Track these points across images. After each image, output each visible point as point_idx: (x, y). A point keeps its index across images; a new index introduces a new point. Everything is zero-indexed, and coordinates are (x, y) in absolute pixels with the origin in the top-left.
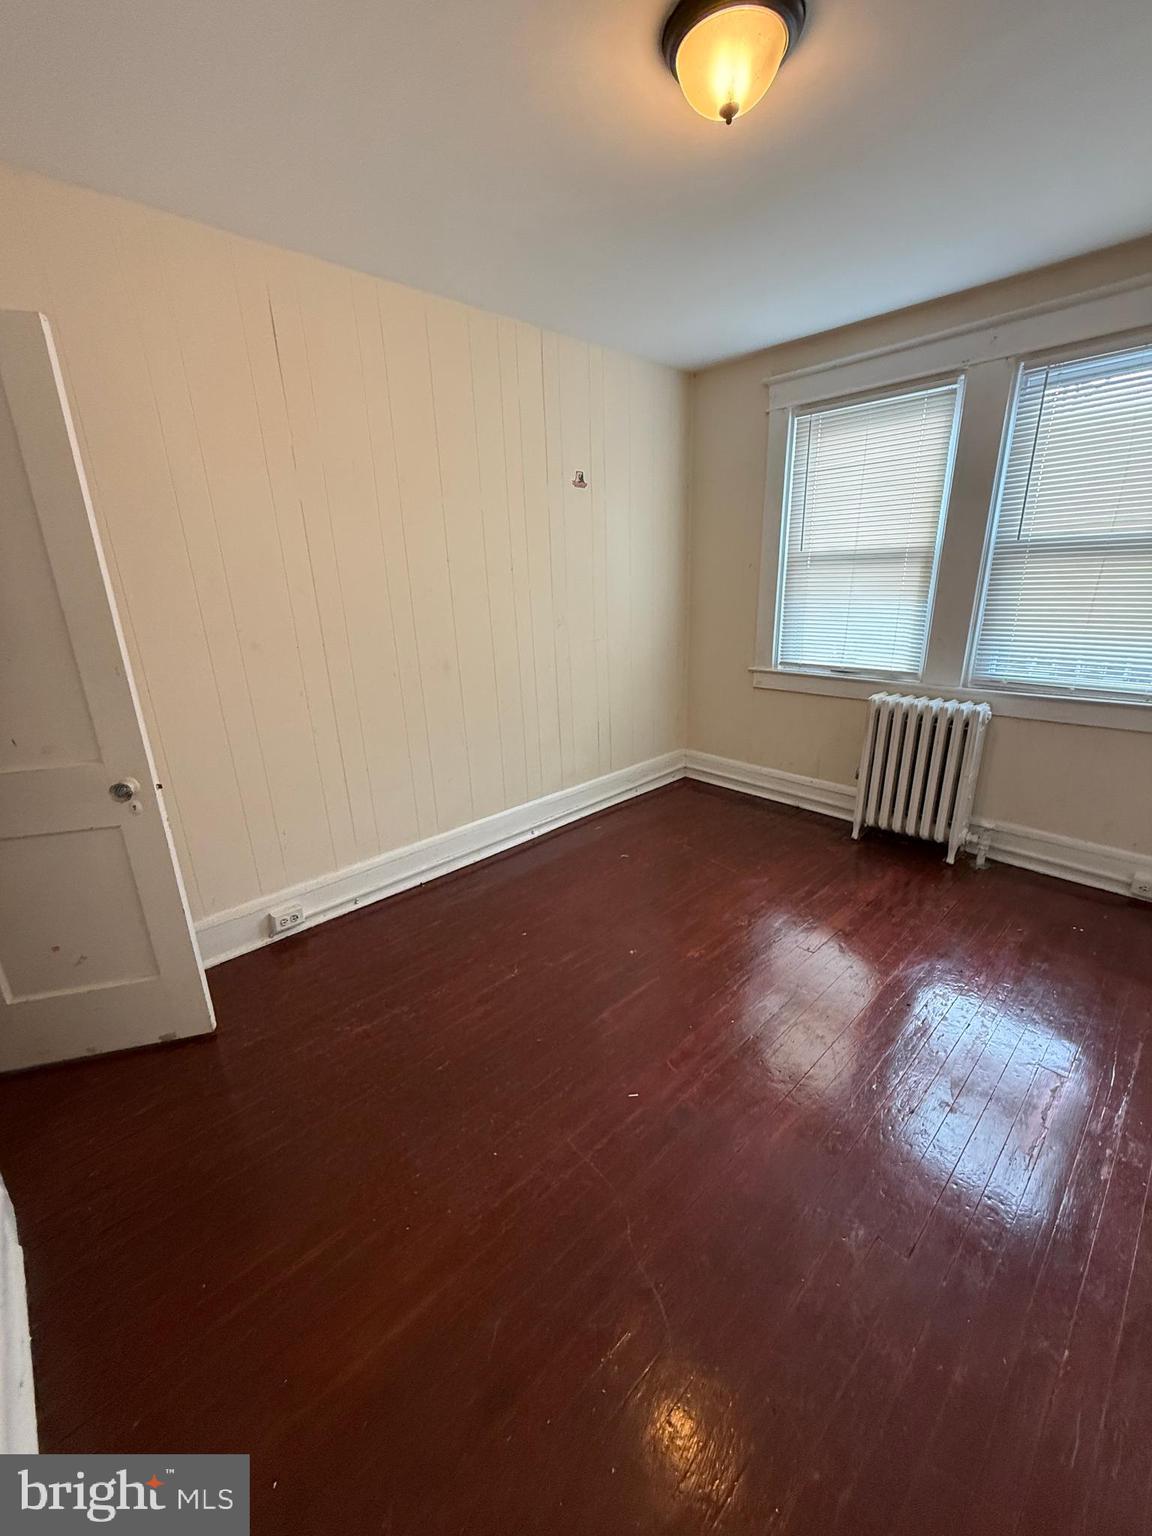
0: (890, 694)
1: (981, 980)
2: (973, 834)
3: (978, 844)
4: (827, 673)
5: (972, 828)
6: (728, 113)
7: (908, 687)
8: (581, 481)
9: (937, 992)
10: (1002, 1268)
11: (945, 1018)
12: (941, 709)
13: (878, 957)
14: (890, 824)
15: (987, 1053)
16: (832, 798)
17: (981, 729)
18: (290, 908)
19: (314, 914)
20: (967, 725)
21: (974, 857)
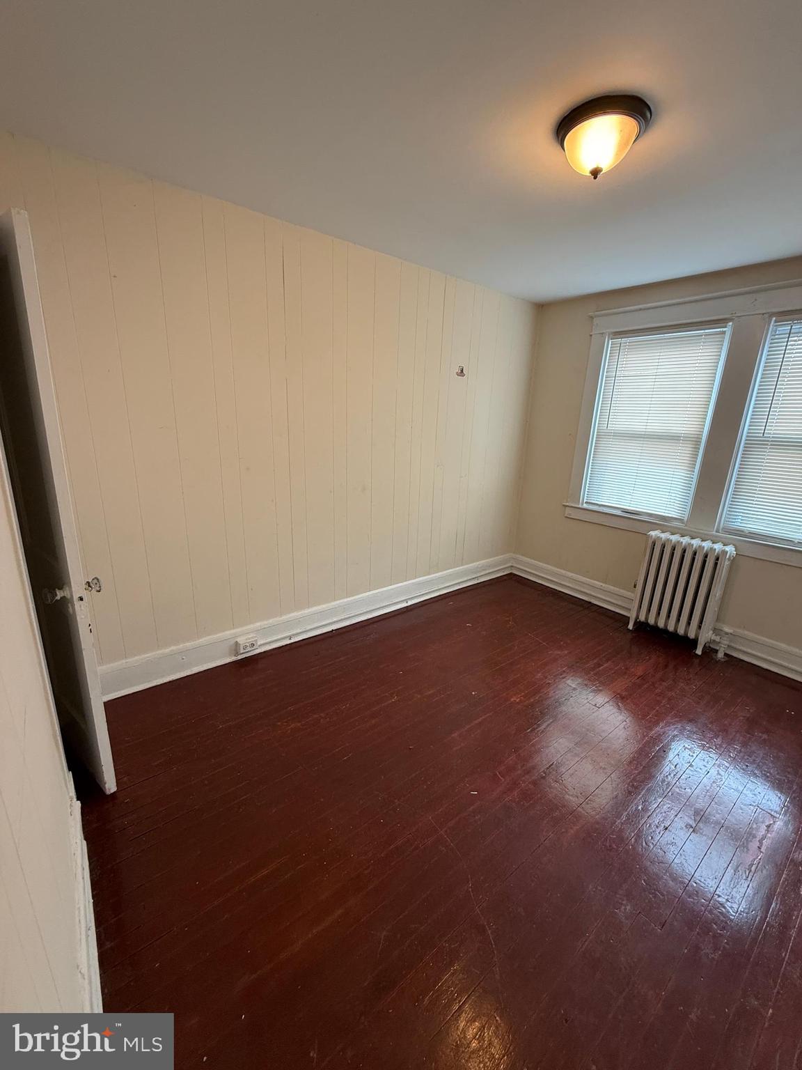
0: (663, 532)
1: (719, 741)
2: (716, 635)
3: (719, 643)
4: (619, 513)
5: (716, 631)
6: (596, 173)
7: (676, 528)
8: (461, 373)
9: (686, 746)
10: (726, 946)
11: (691, 766)
12: (700, 546)
13: (644, 716)
14: (656, 622)
15: (720, 794)
16: (616, 599)
17: (727, 563)
18: (249, 639)
19: (266, 643)
20: (717, 559)
21: (716, 651)
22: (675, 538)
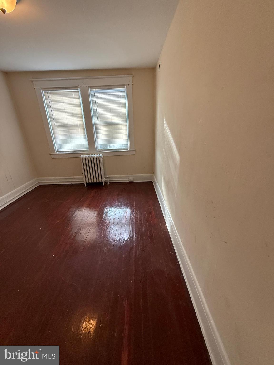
0: (84, 155)
3: (107, 180)
4: (69, 153)
5: (105, 178)
6: (3, 11)
7: (87, 153)
12: (94, 156)
13: (96, 206)
14: (91, 181)
16: (78, 180)
17: (102, 159)
20: (99, 159)
21: (107, 183)
22: (87, 156)
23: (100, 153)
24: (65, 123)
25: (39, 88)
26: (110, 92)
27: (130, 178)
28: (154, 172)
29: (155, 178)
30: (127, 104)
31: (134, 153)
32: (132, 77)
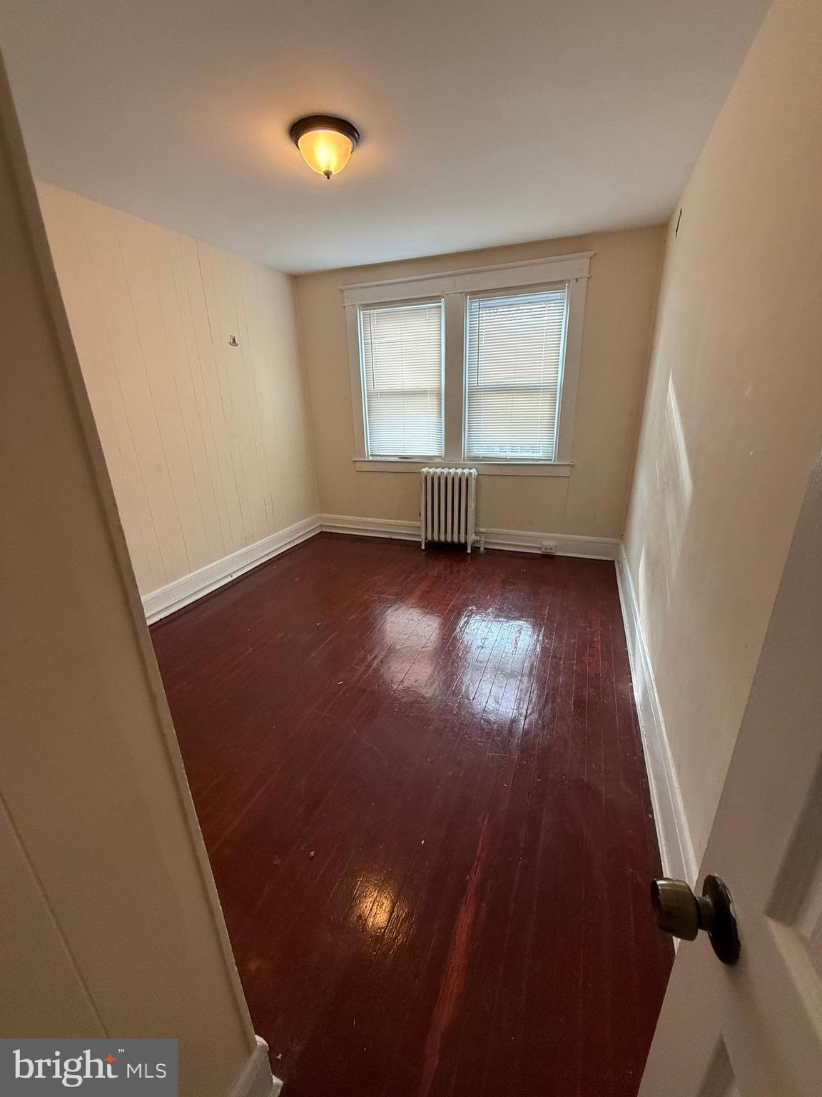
0: (429, 468)
2: (477, 536)
3: (480, 541)
4: (397, 459)
5: (476, 533)
6: (328, 174)
7: (438, 463)
8: (234, 342)
16: (408, 530)
17: (474, 482)
20: (467, 480)
21: (479, 548)
22: (439, 470)
23: (470, 464)
24: (397, 386)
25: (353, 305)
26: (520, 302)
27: (547, 543)
28: (622, 535)
29: (623, 551)
30: (565, 338)
31: (567, 472)
32: (591, 258)
